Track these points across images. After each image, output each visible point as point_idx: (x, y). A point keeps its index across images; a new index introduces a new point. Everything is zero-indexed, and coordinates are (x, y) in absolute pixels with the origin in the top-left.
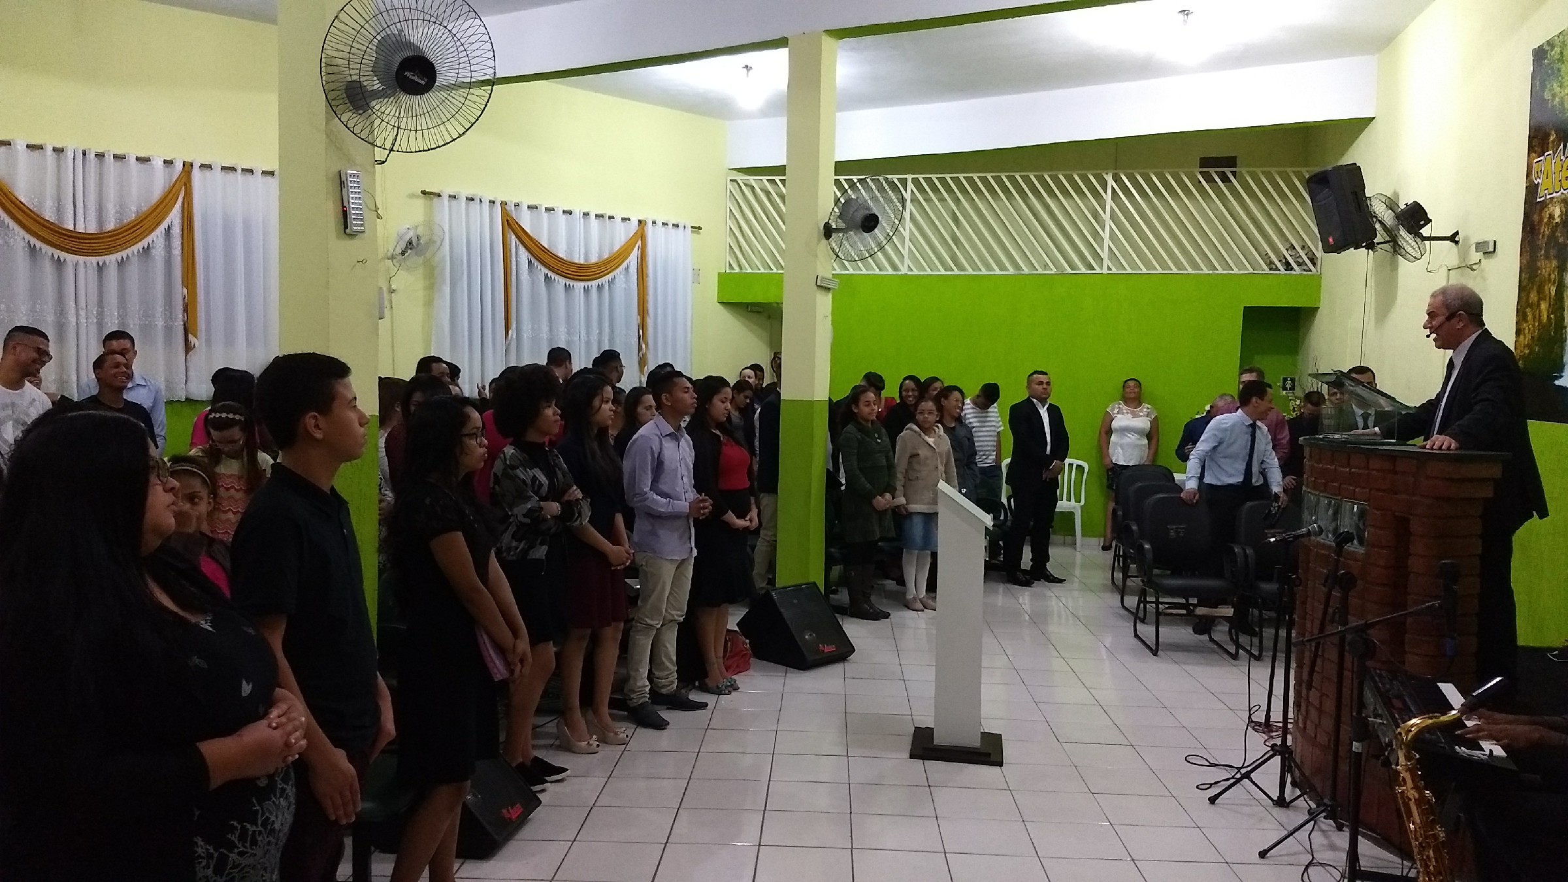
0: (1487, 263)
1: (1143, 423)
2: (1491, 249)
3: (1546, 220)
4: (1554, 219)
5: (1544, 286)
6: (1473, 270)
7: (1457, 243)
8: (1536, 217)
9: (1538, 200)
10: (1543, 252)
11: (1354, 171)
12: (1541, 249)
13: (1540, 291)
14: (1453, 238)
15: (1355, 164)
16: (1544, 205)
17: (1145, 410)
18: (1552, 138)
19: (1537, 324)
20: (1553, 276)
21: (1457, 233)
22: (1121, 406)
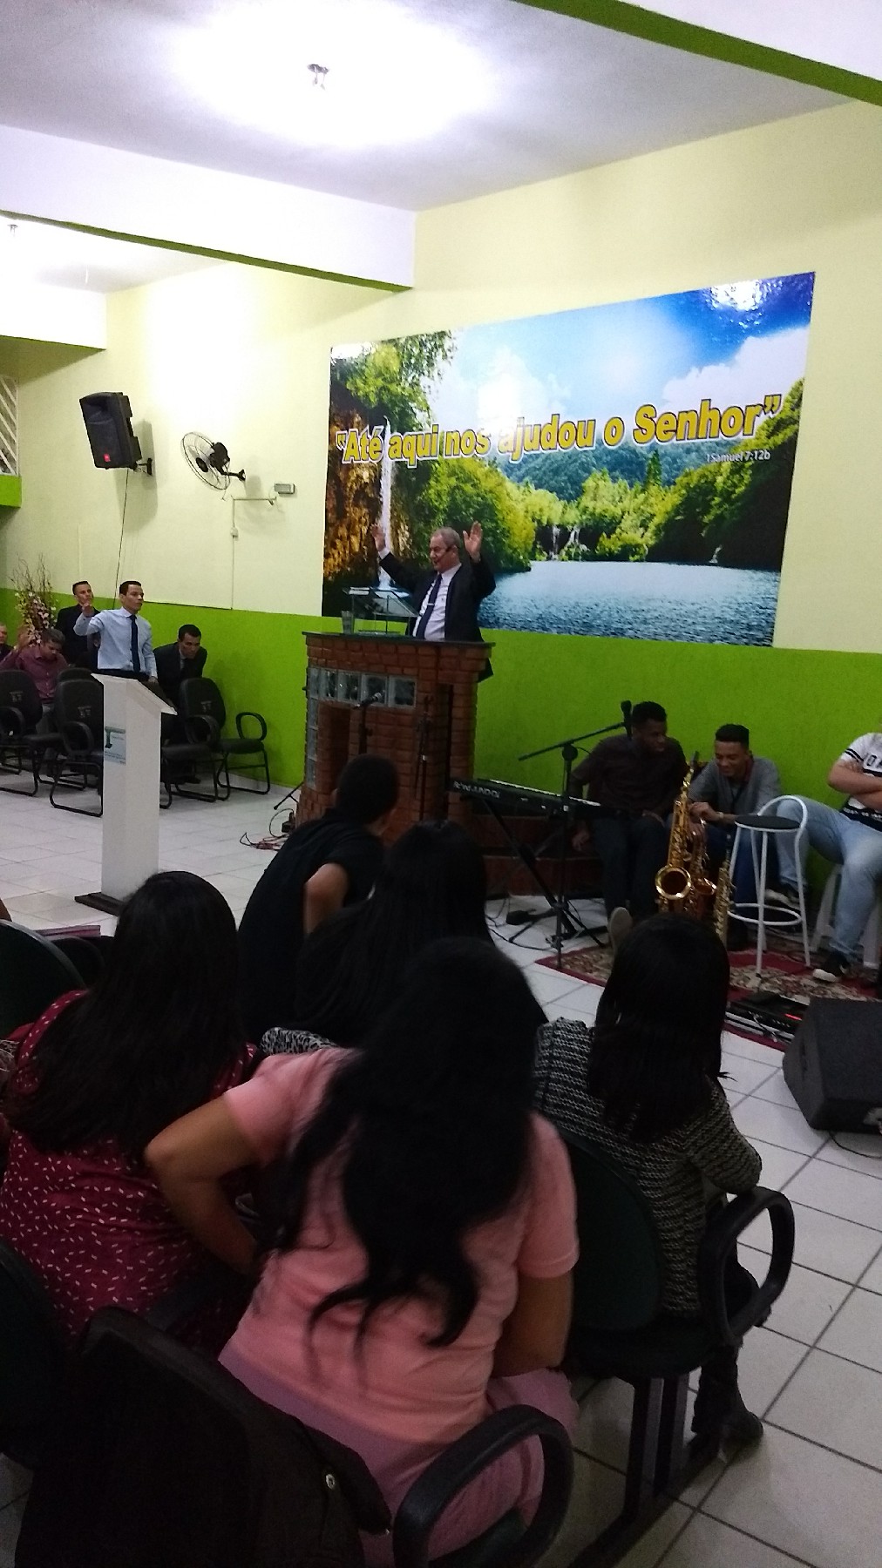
0: (280, 499)
2: (292, 491)
3: (353, 478)
4: (362, 478)
5: (354, 526)
6: (272, 504)
7: (244, 479)
8: (341, 475)
9: (343, 462)
10: (351, 501)
11: (118, 401)
12: (349, 499)
13: (350, 528)
14: (241, 476)
15: (119, 394)
16: (350, 467)
18: (356, 420)
19: (347, 552)
21: (243, 472)
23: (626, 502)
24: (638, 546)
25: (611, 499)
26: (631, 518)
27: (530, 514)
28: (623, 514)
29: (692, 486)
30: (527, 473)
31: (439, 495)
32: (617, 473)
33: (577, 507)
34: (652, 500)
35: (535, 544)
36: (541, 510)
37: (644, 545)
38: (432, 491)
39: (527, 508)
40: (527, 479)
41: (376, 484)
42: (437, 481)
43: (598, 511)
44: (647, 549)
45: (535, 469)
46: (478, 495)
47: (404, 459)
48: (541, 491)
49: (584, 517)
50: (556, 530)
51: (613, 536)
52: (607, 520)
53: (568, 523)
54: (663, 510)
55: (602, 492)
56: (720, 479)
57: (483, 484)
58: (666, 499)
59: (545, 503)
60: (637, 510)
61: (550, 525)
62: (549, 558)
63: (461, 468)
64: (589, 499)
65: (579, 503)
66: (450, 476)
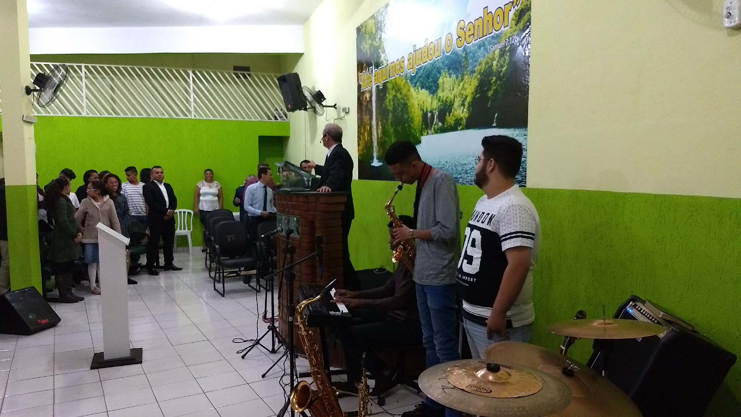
0: (347, 117)
1: (215, 190)
2: (348, 111)
3: (364, 99)
4: (367, 98)
5: (366, 126)
6: (342, 119)
7: (336, 108)
8: (361, 98)
9: (362, 91)
11: (296, 76)
12: (364, 111)
13: (364, 128)
14: (334, 106)
15: (296, 73)
16: (363, 93)
17: (215, 184)
18: (364, 66)
19: (363, 142)
20: (368, 122)
21: (336, 104)
22: (204, 183)
23: (455, 89)
24: (461, 119)
25: (449, 89)
26: (458, 100)
27: (420, 106)
28: (454, 99)
29: (482, 72)
30: (418, 81)
31: (389, 102)
32: (451, 71)
33: (437, 97)
34: (466, 86)
35: (422, 125)
36: (423, 103)
37: (464, 118)
38: (388, 100)
39: (418, 102)
40: (418, 84)
41: (371, 100)
42: (389, 94)
43: (445, 98)
44: (465, 121)
45: (421, 77)
46: (402, 99)
47: (378, 84)
48: (423, 90)
49: (440, 104)
50: (429, 115)
51: (451, 114)
52: (448, 103)
53: (433, 109)
54: (471, 92)
55: (446, 86)
56: (495, 63)
57: (403, 91)
58: (472, 83)
59: (425, 98)
60: (461, 94)
61: (427, 112)
62: (428, 134)
63: (396, 83)
64: (441, 91)
65: (437, 95)
66: (393, 89)
